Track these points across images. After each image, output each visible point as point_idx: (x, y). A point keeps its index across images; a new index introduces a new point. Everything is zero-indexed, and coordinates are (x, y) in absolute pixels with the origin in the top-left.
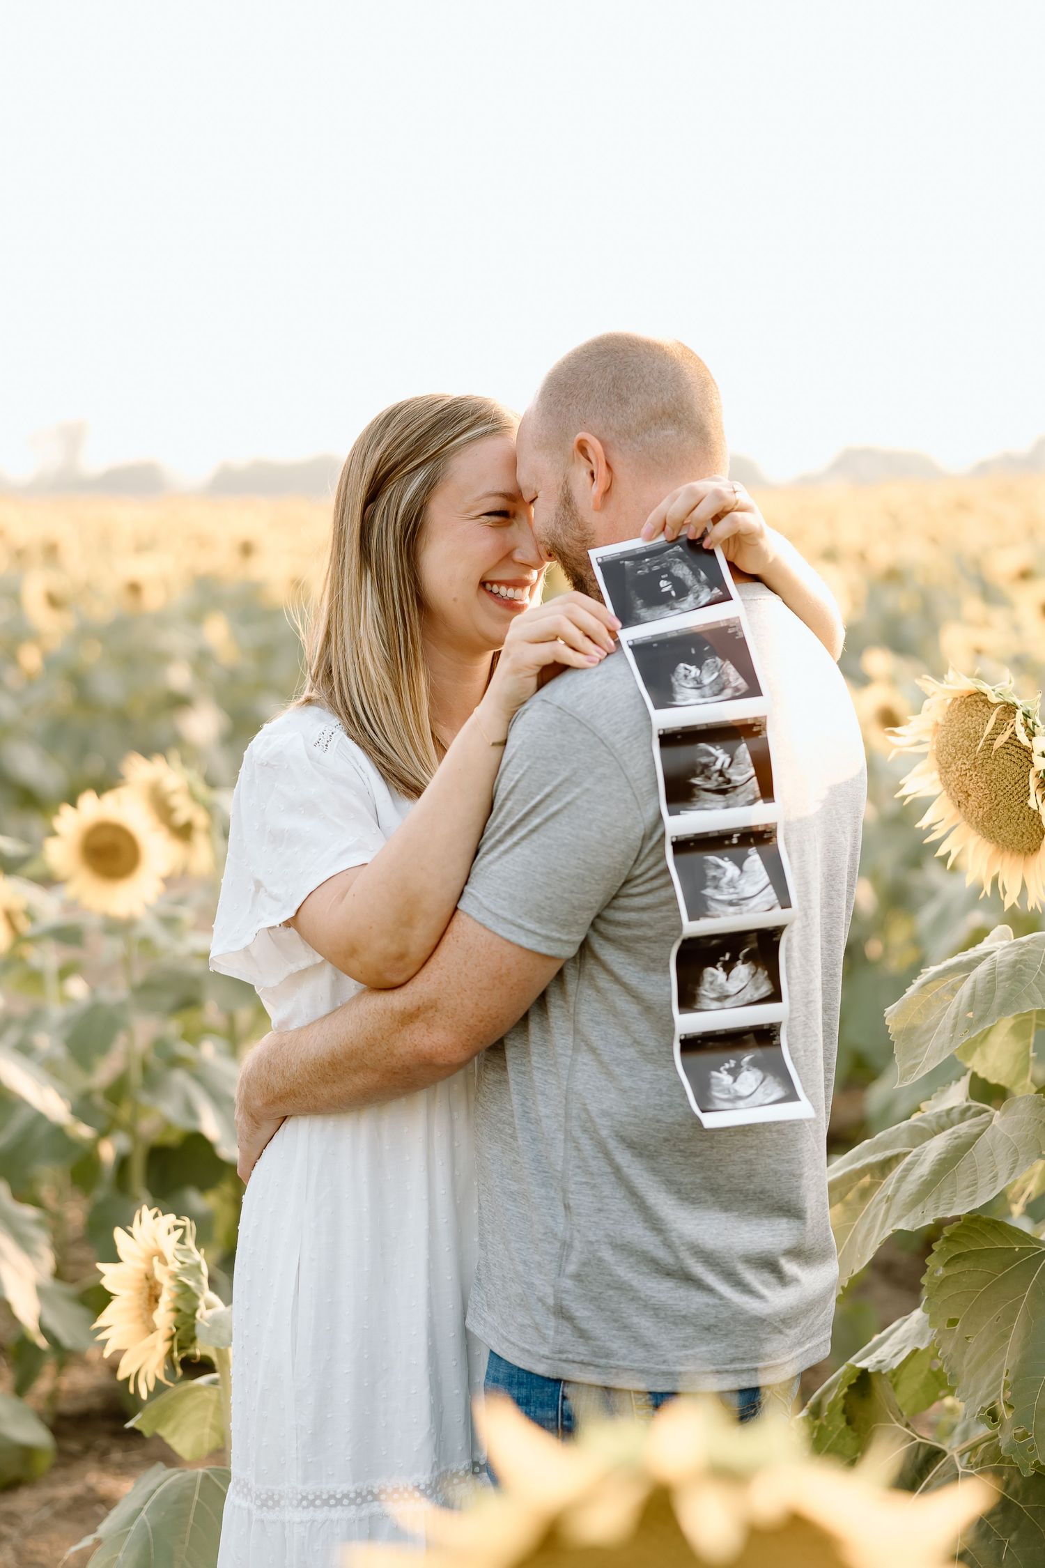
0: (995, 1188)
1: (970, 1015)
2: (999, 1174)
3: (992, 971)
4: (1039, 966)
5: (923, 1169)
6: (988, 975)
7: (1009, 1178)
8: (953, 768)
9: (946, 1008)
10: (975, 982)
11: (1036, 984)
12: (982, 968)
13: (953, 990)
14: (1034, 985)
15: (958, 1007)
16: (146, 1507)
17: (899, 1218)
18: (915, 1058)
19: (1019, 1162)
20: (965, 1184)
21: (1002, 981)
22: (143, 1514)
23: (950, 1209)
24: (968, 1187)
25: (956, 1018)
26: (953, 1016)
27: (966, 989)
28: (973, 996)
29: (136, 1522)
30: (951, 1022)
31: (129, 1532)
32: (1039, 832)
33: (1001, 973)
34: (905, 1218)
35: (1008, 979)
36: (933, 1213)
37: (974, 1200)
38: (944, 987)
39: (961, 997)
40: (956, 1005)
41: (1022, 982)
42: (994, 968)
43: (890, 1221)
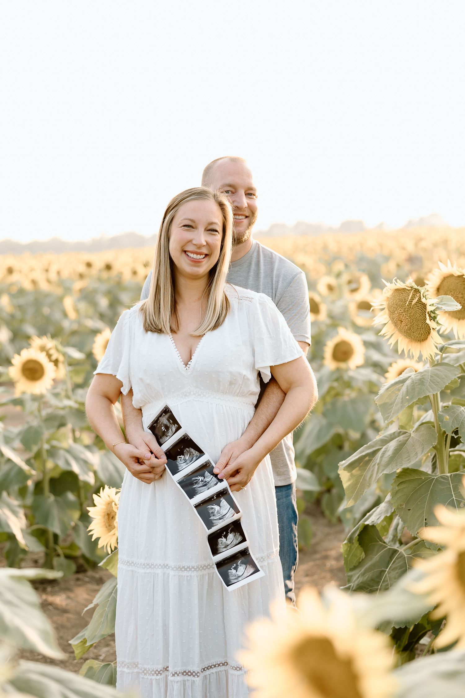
0: (417, 458)
1: (407, 397)
2: (418, 452)
3: (413, 382)
4: (429, 380)
5: (390, 453)
6: (412, 384)
7: (422, 453)
8: (396, 312)
9: (398, 396)
10: (407, 386)
11: (429, 386)
12: (408, 382)
13: (399, 390)
14: (428, 386)
15: (402, 395)
16: (114, 591)
17: (383, 470)
18: (388, 413)
19: (425, 448)
20: (405, 457)
21: (417, 385)
22: (113, 594)
23: (402, 465)
24: (407, 458)
25: (402, 399)
26: (401, 398)
27: (404, 389)
28: (407, 391)
29: (111, 597)
30: (400, 400)
31: (109, 600)
32: (428, 333)
33: (416, 383)
34: (385, 470)
35: (419, 385)
36: (396, 467)
37: (410, 462)
38: (395, 389)
39: (403, 392)
40: (401, 395)
41: (424, 385)
42: (413, 381)
43: (380, 471)
